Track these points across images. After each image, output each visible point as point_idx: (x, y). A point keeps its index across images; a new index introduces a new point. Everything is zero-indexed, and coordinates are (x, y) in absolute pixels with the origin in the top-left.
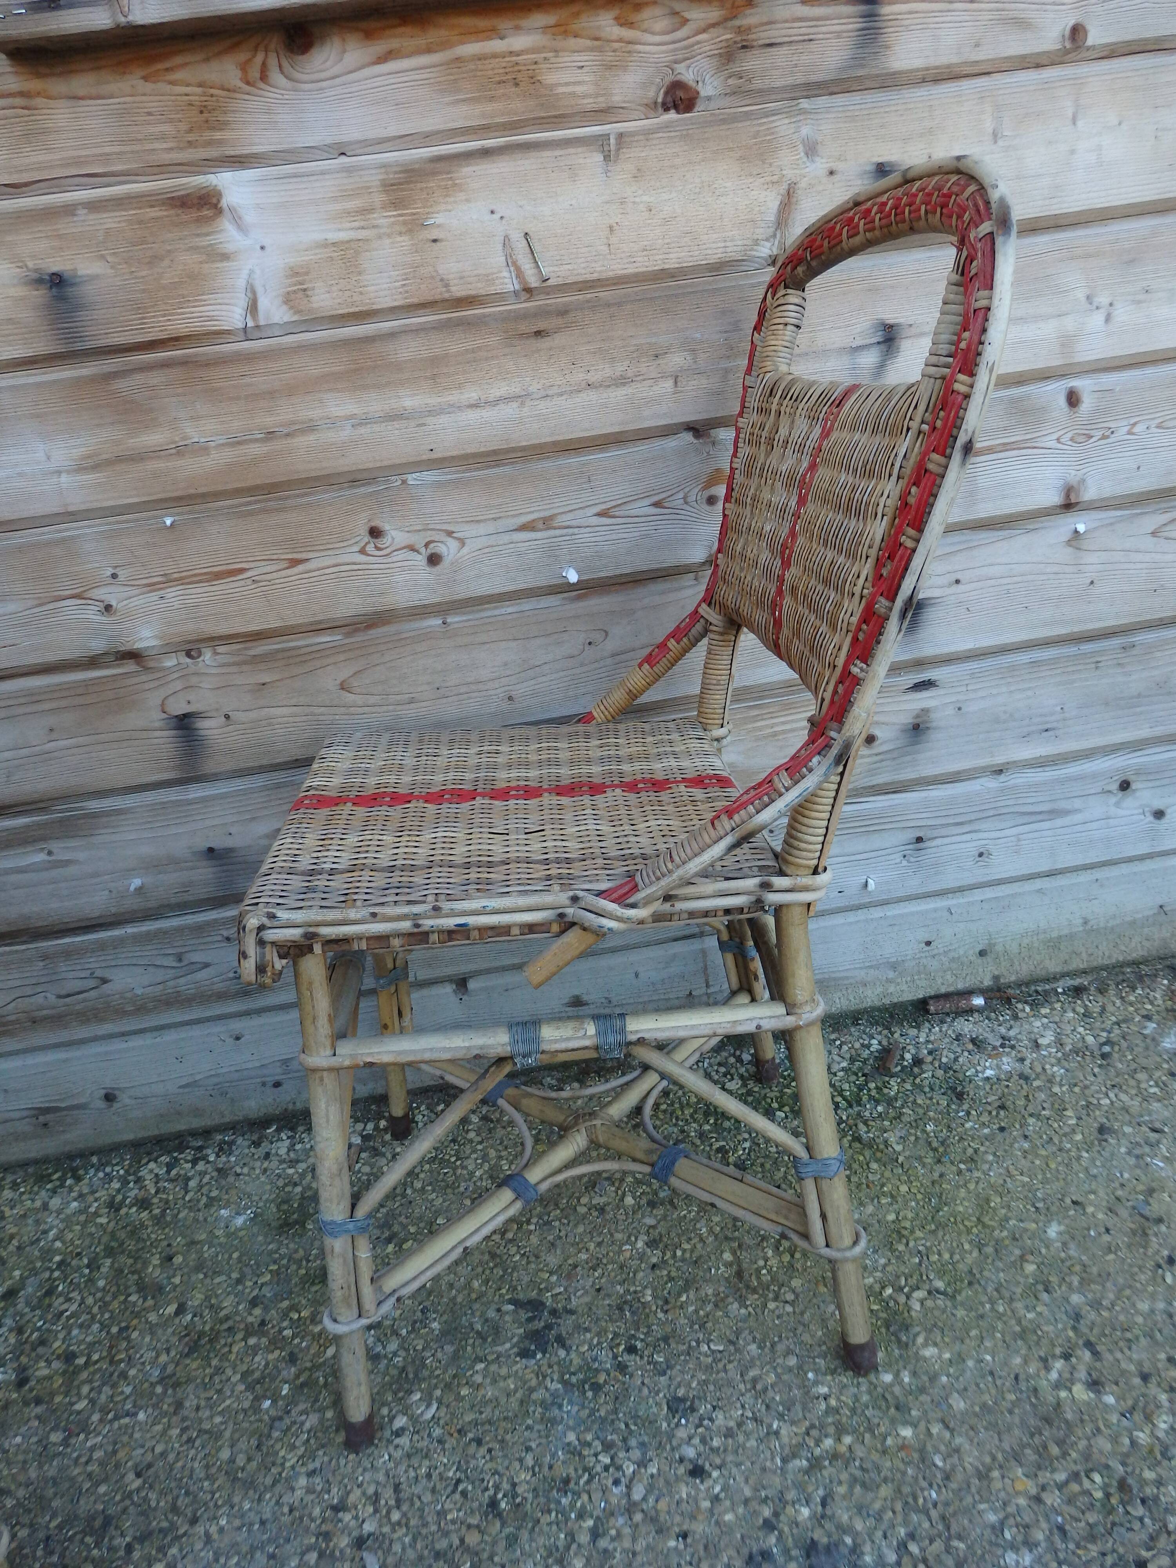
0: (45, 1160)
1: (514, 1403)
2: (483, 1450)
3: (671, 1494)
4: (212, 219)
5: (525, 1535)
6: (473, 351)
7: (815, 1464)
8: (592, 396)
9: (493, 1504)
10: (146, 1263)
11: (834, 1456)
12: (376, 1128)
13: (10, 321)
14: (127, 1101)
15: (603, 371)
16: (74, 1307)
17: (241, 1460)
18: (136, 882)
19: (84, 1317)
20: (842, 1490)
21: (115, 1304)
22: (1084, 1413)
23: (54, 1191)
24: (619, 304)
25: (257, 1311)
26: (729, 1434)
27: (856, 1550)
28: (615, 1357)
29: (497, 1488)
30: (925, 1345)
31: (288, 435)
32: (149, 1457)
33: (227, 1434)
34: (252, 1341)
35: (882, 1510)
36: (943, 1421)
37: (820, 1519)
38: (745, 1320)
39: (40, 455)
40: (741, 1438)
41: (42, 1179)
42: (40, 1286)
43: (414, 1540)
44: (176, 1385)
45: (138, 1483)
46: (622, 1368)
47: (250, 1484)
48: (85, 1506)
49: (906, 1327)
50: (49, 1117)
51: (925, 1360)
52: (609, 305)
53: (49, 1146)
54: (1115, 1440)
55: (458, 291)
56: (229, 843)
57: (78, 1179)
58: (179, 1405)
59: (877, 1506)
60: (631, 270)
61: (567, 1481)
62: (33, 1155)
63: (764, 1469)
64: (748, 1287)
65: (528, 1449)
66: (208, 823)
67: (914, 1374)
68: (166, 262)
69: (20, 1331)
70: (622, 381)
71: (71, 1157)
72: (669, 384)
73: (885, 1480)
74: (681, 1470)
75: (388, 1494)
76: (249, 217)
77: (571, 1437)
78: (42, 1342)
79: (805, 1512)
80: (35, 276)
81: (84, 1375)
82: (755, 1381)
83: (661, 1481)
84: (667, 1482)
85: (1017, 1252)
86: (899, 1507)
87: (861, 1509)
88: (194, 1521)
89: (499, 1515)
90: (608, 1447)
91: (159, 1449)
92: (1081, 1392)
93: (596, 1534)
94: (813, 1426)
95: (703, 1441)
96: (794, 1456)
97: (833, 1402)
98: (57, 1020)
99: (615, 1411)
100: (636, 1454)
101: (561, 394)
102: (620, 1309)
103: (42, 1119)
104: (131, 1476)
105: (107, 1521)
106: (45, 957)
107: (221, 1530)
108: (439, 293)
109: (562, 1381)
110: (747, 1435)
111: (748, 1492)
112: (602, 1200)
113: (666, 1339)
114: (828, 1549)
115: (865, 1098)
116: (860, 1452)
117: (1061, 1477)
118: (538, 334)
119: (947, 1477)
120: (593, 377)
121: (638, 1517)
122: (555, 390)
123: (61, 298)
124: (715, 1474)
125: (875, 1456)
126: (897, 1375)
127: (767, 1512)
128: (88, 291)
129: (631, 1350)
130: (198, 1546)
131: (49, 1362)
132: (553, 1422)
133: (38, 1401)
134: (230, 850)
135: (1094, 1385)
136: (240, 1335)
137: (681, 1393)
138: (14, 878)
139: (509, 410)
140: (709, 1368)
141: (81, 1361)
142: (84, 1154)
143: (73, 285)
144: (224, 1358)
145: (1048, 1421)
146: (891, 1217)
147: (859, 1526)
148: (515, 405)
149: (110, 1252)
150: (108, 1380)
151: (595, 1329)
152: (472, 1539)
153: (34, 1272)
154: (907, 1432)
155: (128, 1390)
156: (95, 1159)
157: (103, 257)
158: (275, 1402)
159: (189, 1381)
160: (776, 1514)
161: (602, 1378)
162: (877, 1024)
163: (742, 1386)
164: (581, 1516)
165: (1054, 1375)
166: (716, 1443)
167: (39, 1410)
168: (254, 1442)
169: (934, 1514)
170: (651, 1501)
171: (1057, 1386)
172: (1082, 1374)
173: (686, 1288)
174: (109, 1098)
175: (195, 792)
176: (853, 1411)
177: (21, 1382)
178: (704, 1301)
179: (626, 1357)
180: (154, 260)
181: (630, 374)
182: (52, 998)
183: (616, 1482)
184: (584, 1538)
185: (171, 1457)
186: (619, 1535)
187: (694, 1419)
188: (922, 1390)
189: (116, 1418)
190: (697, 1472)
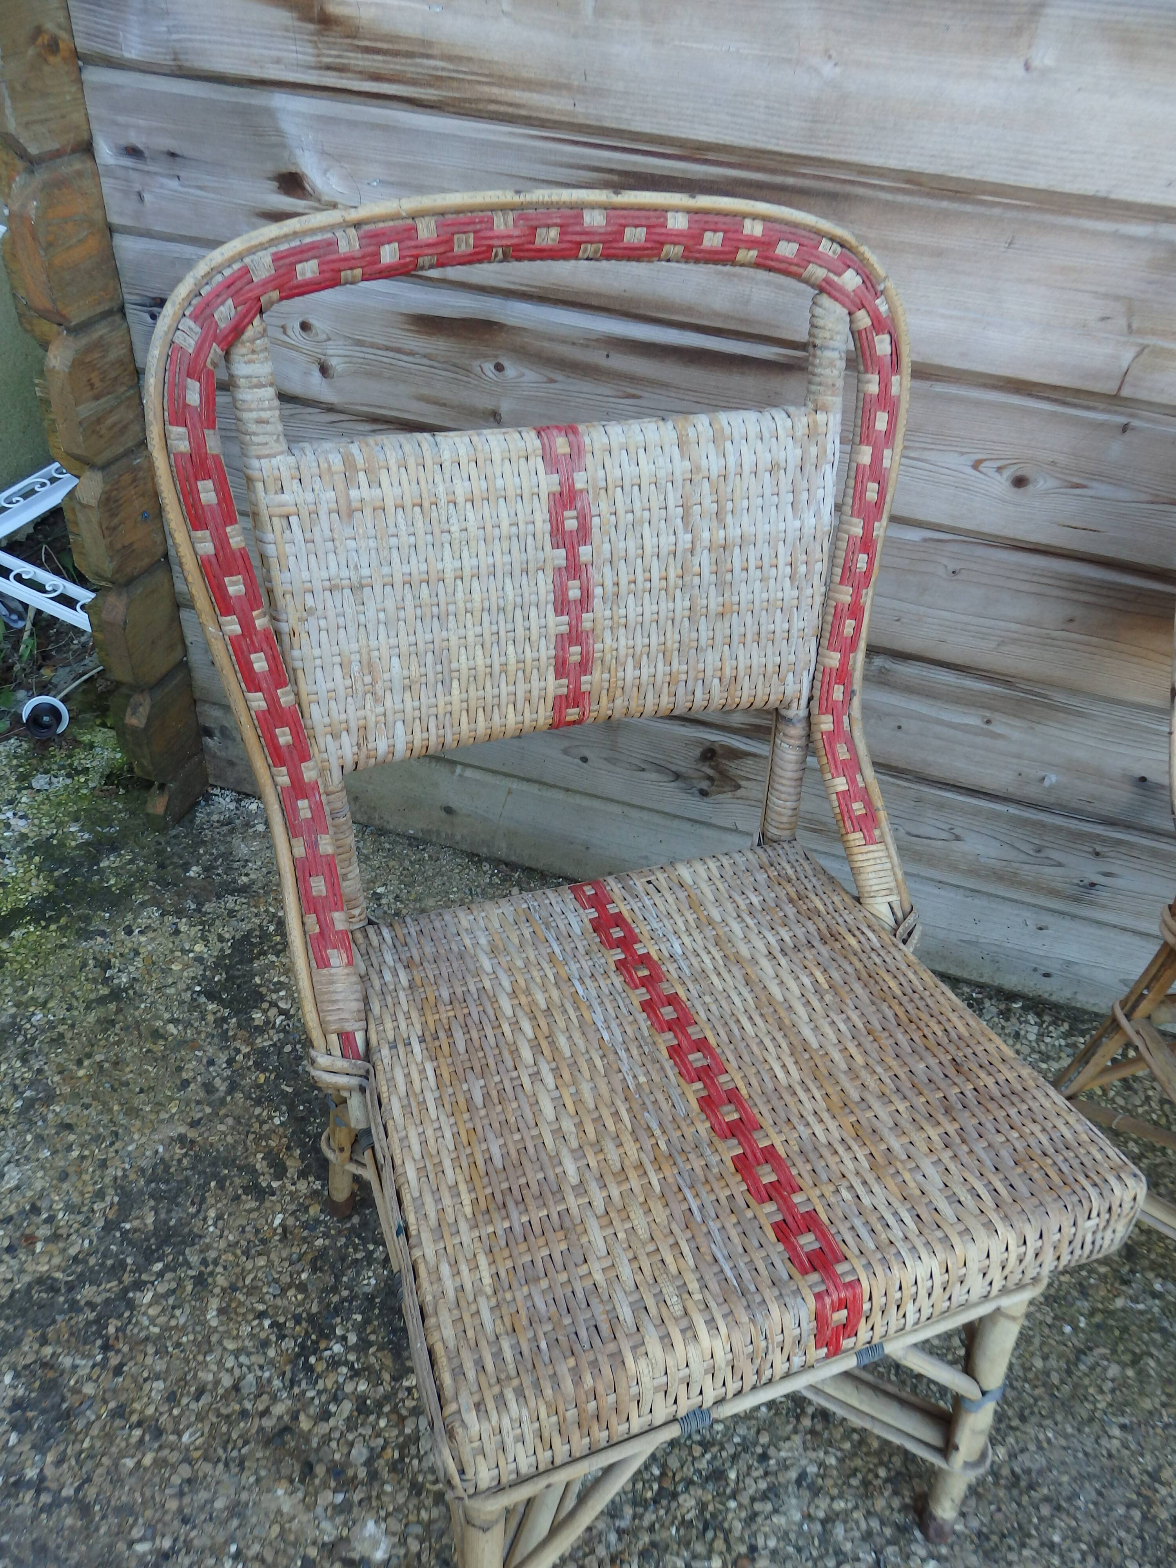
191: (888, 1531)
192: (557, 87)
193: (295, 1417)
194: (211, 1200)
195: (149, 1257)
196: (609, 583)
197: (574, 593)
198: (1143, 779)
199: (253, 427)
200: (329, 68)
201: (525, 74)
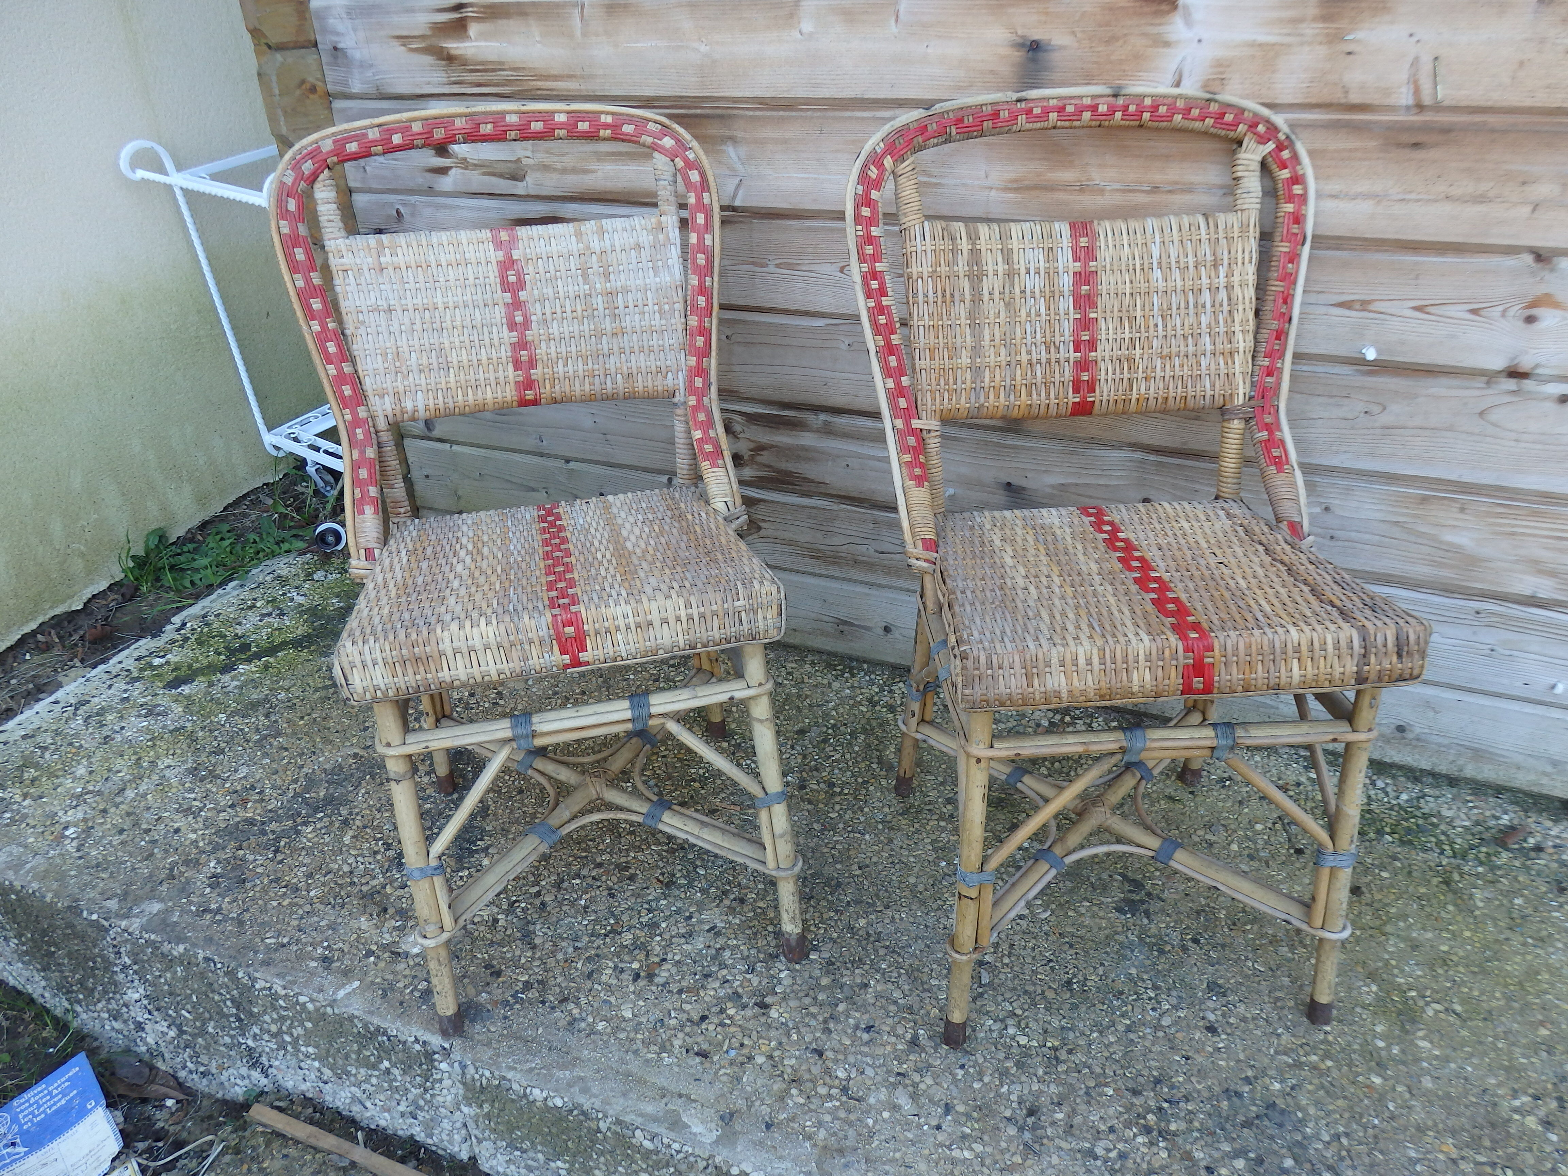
0: (835, 655)
1: (1102, 935)
2: (1072, 952)
3: (1188, 1033)
4: (1168, 12)
5: (1083, 1008)
6: (1351, 150)
7: (1298, 1065)
8: (1447, 208)
9: (1069, 983)
10: (886, 748)
11: (1314, 1067)
12: (1062, 720)
13: (992, 72)
14: (897, 636)
15: (1466, 187)
16: (838, 756)
17: (921, 888)
18: (951, 491)
19: (843, 765)
20: (1310, 1087)
21: (863, 765)
22: (1526, 1134)
23: (836, 677)
24: (1505, 132)
25: (950, 807)
26: (1244, 1020)
27: (1303, 1122)
28: (1182, 940)
29: (1075, 976)
30: (1423, 1039)
31: (1170, 192)
32: (868, 861)
33: (916, 869)
34: (942, 824)
35: (1334, 1111)
36: (1408, 1087)
37: (1284, 1094)
38: (1289, 960)
39: (982, 174)
40: (1251, 1026)
41: (830, 666)
42: (819, 735)
43: (1014, 978)
44: (891, 829)
45: (858, 872)
46: (1185, 949)
47: (923, 903)
48: (827, 871)
49: (1413, 1021)
50: (846, 628)
51: (1417, 1046)
52: (1493, 131)
53: (840, 646)
54: (1540, 1160)
55: (1355, 98)
56: (1023, 483)
57: (853, 675)
58: (891, 841)
59: (1331, 1107)
60: (1528, 103)
61: (1121, 993)
62: (828, 648)
63: (1259, 1050)
64: (1301, 942)
65: (1102, 964)
66: (1014, 465)
67: (1403, 1051)
68: (1120, 43)
69: (805, 757)
70: (1481, 199)
71: (851, 659)
72: (1527, 209)
73: (1345, 1098)
74: (1201, 1024)
75: (1005, 946)
76: (1197, 16)
77: (1134, 971)
78: (817, 770)
79: (1277, 1086)
80: (1020, 40)
81: (838, 799)
82: (1278, 999)
83: (1184, 1023)
84: (1188, 1025)
85: (1540, 1017)
86: (1346, 1115)
87: (1318, 1104)
88: (887, 907)
89: (1071, 990)
90: (1155, 988)
91: (874, 859)
92: (1531, 1122)
93: (1129, 1029)
94: (1307, 1044)
95: (1224, 1015)
96: (1285, 1054)
97: (1330, 1038)
98: (870, 566)
99: (1169, 971)
100: (1174, 1001)
101: (1418, 201)
102: (1198, 913)
103: (841, 627)
104: (855, 867)
105: (839, 885)
106: (875, 522)
107: (901, 919)
108: (1338, 97)
109: (1139, 937)
110: (1257, 1027)
111: (1242, 1056)
112: (1213, 838)
113: (1223, 946)
114: (1283, 1112)
115: (1471, 857)
116: (1335, 1073)
117: (1481, 1159)
118: (1416, 145)
119: (1393, 1118)
120: (1456, 191)
121: (1161, 1034)
122: (1413, 196)
123: (1034, 60)
124: (1224, 1037)
125: (1345, 1082)
126: (1389, 1046)
127: (1250, 1073)
128: (1056, 57)
129: (1195, 941)
130: (887, 921)
131: (818, 783)
132: (1125, 957)
133: (810, 802)
134: (1024, 489)
135: (1547, 1124)
136: (935, 817)
137: (1220, 981)
138: (872, 463)
139: (1366, 207)
140: (1247, 977)
141: (838, 790)
142: (861, 660)
143: (1045, 51)
144: (923, 826)
145: (1493, 1125)
146: (1445, 948)
147: (1312, 1111)
148: (1371, 202)
149: (865, 731)
150: (850, 807)
151: (1175, 917)
152: (1050, 994)
153: (817, 724)
154: (1377, 1080)
155: (862, 819)
156: (865, 666)
157: (1073, 33)
158: (948, 864)
159: (898, 830)
160: (1256, 1078)
161: (1168, 948)
162: (1516, 803)
163: (1266, 999)
164: (1123, 1016)
165: (1517, 1103)
166: (1231, 1020)
167: (810, 807)
168: (931, 881)
169: (1370, 1131)
170: (1173, 1030)
171: (1516, 1110)
172: (1542, 1113)
173: (1252, 922)
174: (887, 629)
175: (1011, 440)
176: (1343, 1050)
177: (802, 787)
178: (1263, 936)
179: (1190, 943)
180: (1111, 40)
181: (1491, 194)
182: (872, 551)
183: (1154, 1009)
184: (1120, 1028)
185: (880, 867)
186: (1143, 1038)
187: (1223, 1000)
188: (1404, 1063)
189: (852, 831)
190: (1211, 1029)
191: (761, 956)
192: (570, 77)
193: (384, 887)
194: (364, 784)
195: (316, 810)
196: (539, 313)
197: (519, 319)
198: (1009, 484)
199: (326, 224)
200: (455, 83)
201: (553, 72)
